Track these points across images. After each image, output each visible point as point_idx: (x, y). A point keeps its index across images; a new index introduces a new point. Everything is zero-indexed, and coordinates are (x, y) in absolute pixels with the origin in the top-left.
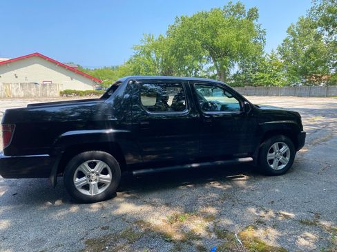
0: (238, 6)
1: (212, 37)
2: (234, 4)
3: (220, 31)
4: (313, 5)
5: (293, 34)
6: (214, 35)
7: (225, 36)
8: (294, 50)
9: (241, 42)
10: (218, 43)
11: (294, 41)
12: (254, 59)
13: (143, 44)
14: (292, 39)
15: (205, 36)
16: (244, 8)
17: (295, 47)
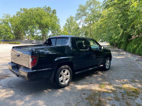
0: (49, 8)
1: (40, 19)
2: (47, 7)
3: (44, 17)
4: (77, 12)
5: (68, 22)
6: (41, 18)
7: (46, 20)
8: (69, 28)
9: (52, 23)
10: (43, 22)
11: (69, 24)
12: (57, 30)
13: (4, 19)
14: (68, 23)
15: (37, 18)
16: (51, 9)
17: (69, 27)
